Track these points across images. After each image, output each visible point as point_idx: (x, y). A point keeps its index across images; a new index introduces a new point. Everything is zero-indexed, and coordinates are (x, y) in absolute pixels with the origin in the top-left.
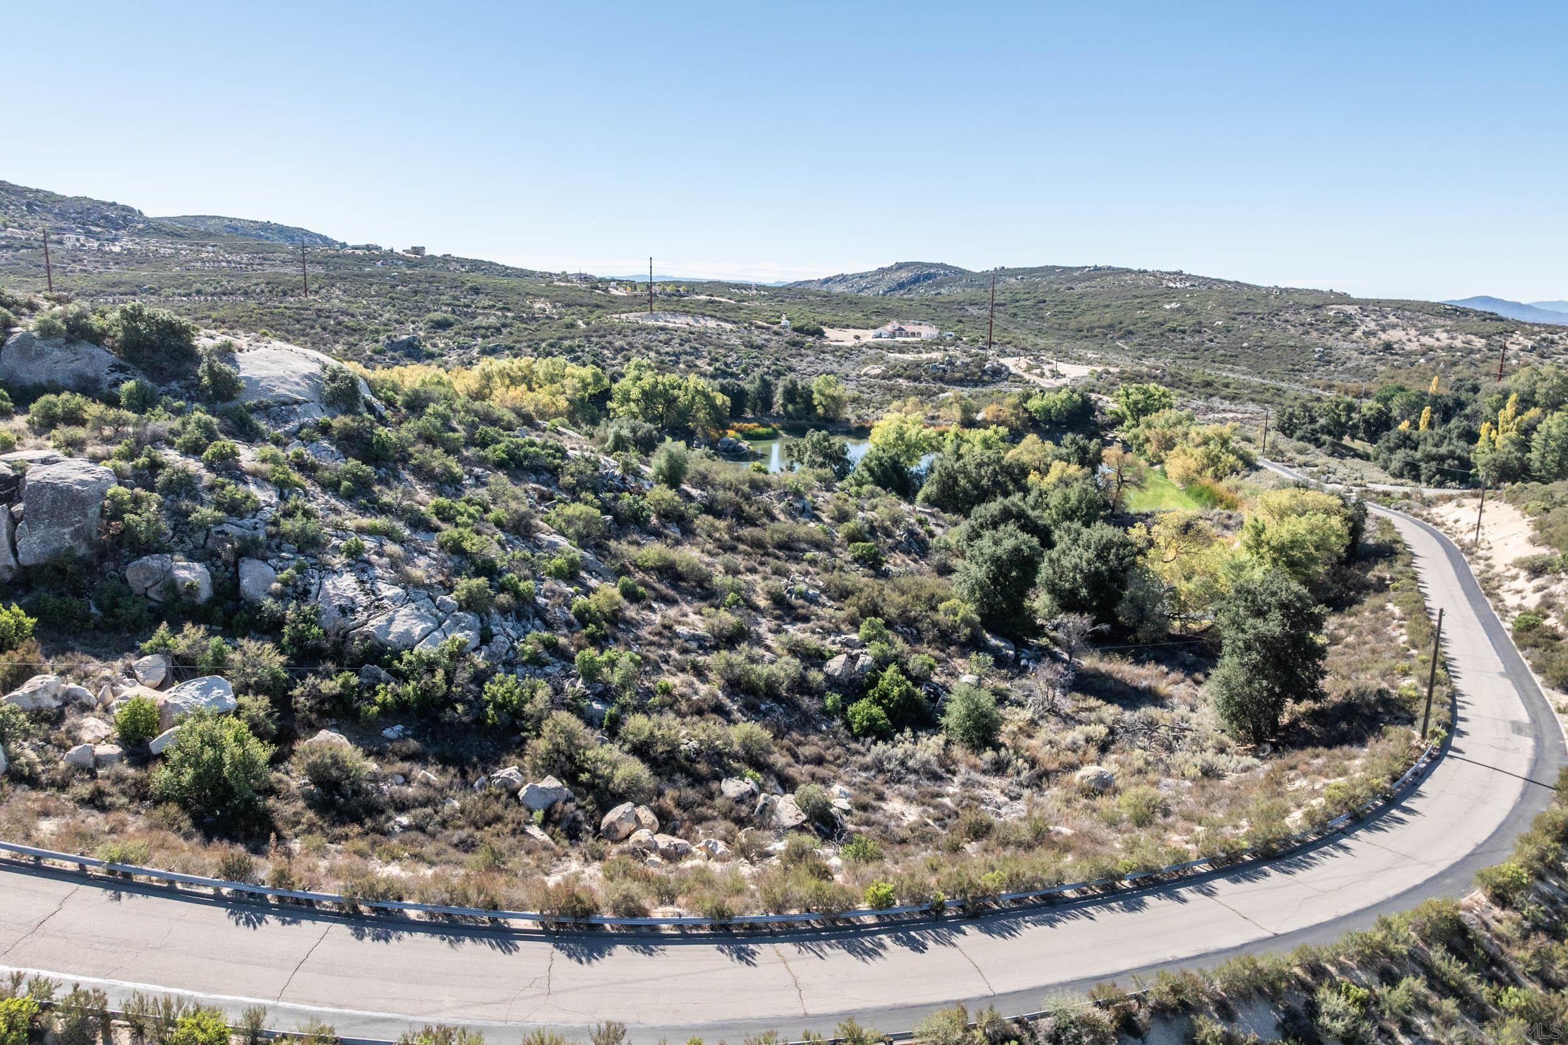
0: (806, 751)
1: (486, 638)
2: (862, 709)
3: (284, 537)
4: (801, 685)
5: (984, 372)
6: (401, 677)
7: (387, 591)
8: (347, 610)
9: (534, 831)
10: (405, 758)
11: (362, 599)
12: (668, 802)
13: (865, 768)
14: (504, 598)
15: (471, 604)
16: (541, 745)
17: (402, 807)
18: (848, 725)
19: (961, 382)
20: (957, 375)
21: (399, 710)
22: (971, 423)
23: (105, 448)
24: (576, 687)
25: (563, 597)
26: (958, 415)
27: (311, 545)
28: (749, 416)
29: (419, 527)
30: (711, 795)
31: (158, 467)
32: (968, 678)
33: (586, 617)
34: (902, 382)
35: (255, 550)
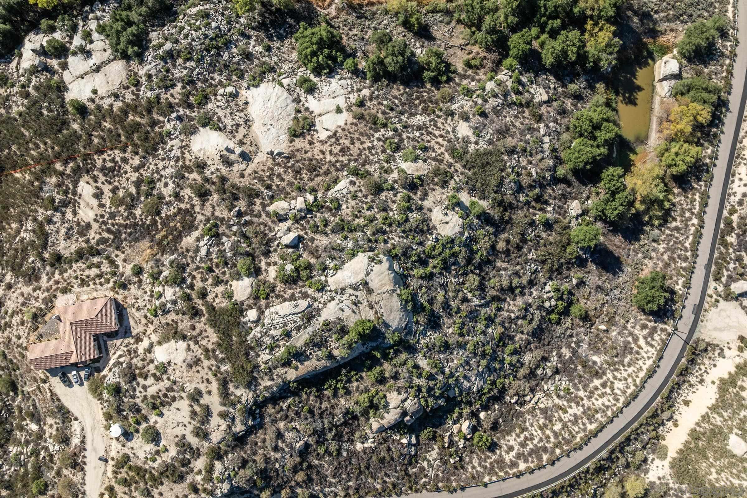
2: (554, 317)
4: (542, 318)
9: (517, 408)
14: (488, 357)
15: (486, 366)
18: (551, 322)
23: (400, 383)
24: (507, 367)
25: (492, 337)
27: (456, 380)
29: (461, 346)
30: (536, 376)
31: (419, 387)
32: (575, 281)
33: (499, 339)
35: (447, 389)
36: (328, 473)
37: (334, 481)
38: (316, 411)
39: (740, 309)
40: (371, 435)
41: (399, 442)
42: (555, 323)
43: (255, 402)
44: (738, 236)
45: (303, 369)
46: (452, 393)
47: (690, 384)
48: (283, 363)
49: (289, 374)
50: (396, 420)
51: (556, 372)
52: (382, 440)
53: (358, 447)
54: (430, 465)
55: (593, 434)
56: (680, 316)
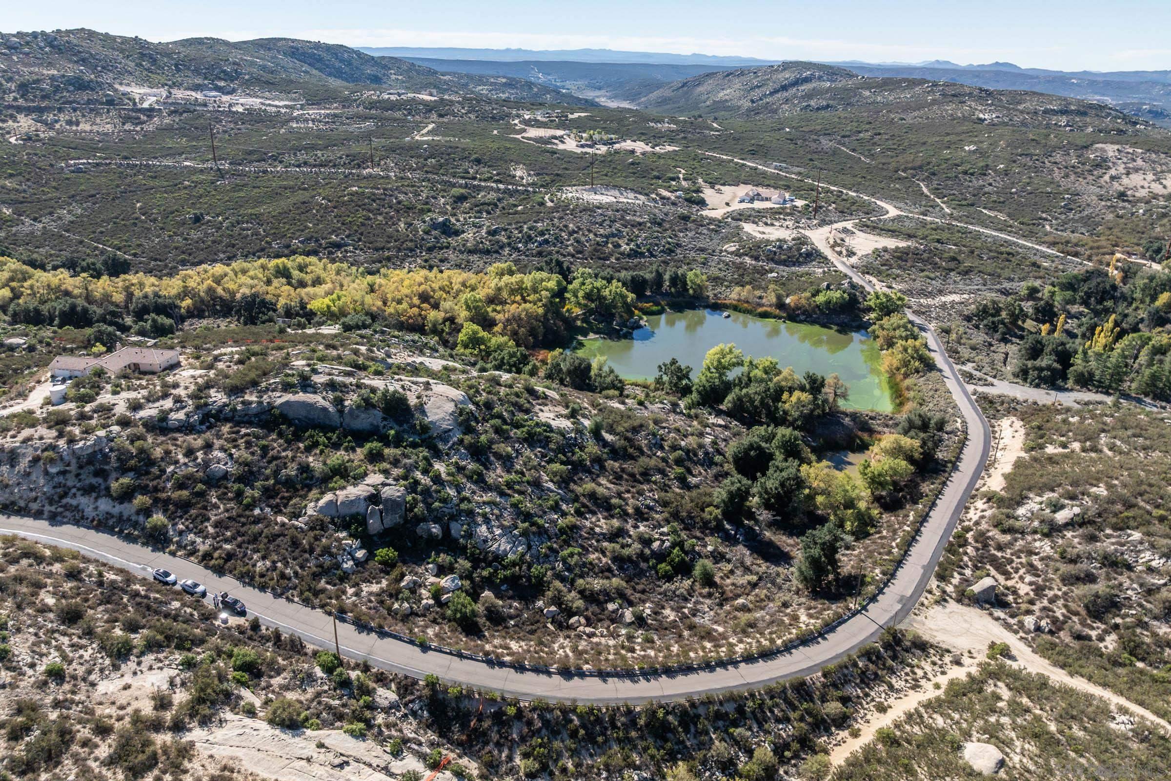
0: (640, 587)
1: (529, 547)
2: (663, 567)
3: (460, 512)
4: (641, 555)
5: (801, 254)
6: (505, 568)
7: (498, 532)
8: (485, 541)
9: (549, 625)
10: (509, 598)
11: (490, 536)
12: (589, 613)
13: (660, 594)
14: (534, 529)
15: (525, 533)
16: (549, 594)
17: (511, 617)
18: (657, 572)
19: (784, 263)
20: (783, 257)
21: (505, 580)
22: (781, 305)
23: (396, 472)
24: (559, 566)
25: (554, 522)
26: (774, 300)
27: (470, 513)
28: (648, 293)
29: (502, 494)
30: (604, 610)
31: (417, 482)
32: (710, 548)
33: (562, 531)
34: (748, 260)
35: (453, 517)
36: (213, 518)
37: (211, 530)
38: (272, 453)
39: (989, 619)
40: (310, 512)
41: (339, 540)
42: (663, 577)
43: (220, 410)
44: (977, 549)
45: (301, 397)
46: (458, 529)
47: (891, 687)
48: (287, 387)
49: (281, 399)
50: (358, 498)
51: (640, 621)
52: (318, 526)
53: (279, 519)
54: (357, 594)
55: (669, 672)
56: (873, 599)
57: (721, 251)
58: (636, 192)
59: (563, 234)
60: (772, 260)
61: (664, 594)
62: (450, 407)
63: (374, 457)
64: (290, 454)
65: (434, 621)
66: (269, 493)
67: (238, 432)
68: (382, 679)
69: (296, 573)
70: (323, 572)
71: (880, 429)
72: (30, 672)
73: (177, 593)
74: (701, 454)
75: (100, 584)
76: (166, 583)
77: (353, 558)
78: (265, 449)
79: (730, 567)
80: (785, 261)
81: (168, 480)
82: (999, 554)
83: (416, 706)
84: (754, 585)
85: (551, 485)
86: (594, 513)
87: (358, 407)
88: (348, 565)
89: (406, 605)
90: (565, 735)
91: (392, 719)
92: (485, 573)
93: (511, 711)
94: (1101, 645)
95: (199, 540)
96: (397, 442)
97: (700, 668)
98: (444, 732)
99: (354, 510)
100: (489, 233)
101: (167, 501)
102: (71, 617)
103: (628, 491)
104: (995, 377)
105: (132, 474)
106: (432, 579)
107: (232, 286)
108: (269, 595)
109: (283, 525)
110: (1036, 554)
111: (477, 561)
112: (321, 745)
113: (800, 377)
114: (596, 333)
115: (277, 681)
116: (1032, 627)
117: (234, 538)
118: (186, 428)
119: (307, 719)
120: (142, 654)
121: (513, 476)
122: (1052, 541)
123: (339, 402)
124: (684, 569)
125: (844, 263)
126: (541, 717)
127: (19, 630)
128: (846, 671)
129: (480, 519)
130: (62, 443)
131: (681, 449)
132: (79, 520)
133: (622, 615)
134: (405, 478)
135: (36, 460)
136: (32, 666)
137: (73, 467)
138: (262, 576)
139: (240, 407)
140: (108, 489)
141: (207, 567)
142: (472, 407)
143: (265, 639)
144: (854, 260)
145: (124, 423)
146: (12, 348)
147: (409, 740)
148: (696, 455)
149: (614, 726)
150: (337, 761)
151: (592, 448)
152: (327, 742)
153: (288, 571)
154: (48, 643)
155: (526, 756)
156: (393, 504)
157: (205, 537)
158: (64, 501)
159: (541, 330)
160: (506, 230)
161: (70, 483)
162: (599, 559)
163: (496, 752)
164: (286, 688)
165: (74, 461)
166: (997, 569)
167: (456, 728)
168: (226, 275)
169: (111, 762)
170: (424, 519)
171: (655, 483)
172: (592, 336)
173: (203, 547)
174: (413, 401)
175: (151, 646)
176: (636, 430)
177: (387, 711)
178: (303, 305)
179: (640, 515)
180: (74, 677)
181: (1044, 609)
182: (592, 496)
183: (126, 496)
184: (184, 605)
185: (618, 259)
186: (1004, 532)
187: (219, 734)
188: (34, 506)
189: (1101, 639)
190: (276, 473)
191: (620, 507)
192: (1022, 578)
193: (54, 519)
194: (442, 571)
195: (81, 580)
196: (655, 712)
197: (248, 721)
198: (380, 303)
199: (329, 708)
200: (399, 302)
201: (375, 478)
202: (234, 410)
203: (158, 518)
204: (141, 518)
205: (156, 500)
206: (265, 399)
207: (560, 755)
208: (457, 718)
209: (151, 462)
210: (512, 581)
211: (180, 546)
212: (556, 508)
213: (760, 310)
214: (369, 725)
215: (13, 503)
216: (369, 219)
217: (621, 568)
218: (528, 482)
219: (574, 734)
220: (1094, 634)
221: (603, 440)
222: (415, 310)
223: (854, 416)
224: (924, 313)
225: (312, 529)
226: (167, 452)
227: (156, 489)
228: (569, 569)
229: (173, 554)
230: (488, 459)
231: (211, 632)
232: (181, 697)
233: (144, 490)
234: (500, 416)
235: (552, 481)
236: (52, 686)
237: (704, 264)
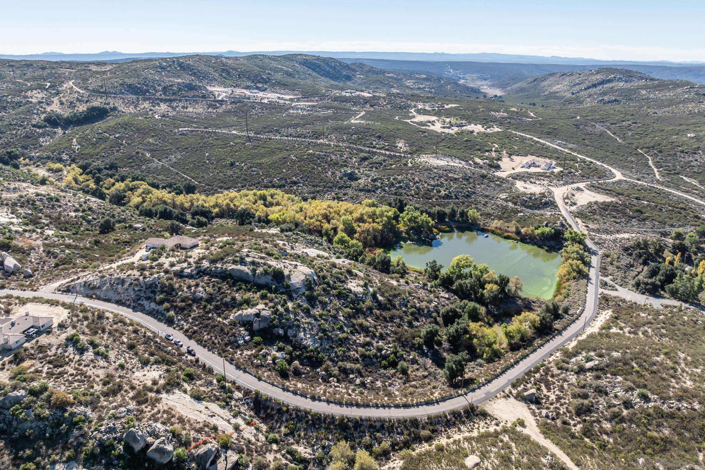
0: (369, 370)
1: (321, 345)
2: (384, 362)
3: (294, 325)
4: (375, 356)
5: (541, 203)
6: (307, 352)
7: (308, 336)
8: (302, 339)
9: (320, 380)
10: (306, 366)
11: (304, 338)
12: (340, 378)
13: (378, 374)
14: (326, 337)
15: (321, 338)
16: (324, 366)
17: (304, 374)
18: (380, 364)
20: (530, 204)
21: (306, 357)
22: (518, 233)
23: (271, 304)
24: (333, 355)
25: (337, 335)
26: (514, 229)
27: (298, 326)
28: (447, 220)
29: (316, 320)
30: (347, 377)
31: (278, 310)
32: (411, 357)
33: (340, 339)
34: (510, 204)
35: (290, 327)
36: (192, 316)
37: (190, 320)
38: (222, 291)
39: (527, 408)
40: (231, 317)
41: (240, 331)
42: (383, 367)
43: (205, 270)
44: (542, 375)
45: (239, 267)
46: (290, 332)
47: (460, 430)
48: (235, 262)
49: (231, 267)
50: (251, 314)
51: (363, 385)
52: (233, 324)
53: (219, 319)
54: (241, 354)
55: (358, 405)
56: (473, 390)
57: (498, 198)
58: (460, 159)
59: (411, 183)
60: (524, 205)
61: (380, 374)
62: (303, 277)
63: (263, 297)
64: (229, 292)
65: (270, 370)
66: (217, 308)
67: (210, 280)
68: (239, 389)
69: (219, 342)
70: (230, 343)
71: (536, 308)
72: (113, 364)
73: (172, 344)
74: (426, 311)
75: (144, 336)
76: (169, 340)
77: (244, 339)
78: (220, 288)
79: (418, 367)
80: (531, 206)
81: (178, 298)
82: (550, 379)
83: (249, 401)
84: (425, 377)
85: (342, 318)
86: (360, 333)
87: (262, 274)
88: (241, 342)
89: (259, 361)
90: (304, 422)
91: (238, 404)
92: (298, 353)
93: (285, 409)
94: (573, 428)
95: (185, 324)
96: (275, 291)
97: (373, 406)
98: (257, 413)
99: (249, 319)
100: (372, 180)
101: (176, 306)
102: (131, 347)
103: (380, 325)
104: (621, 286)
105: (165, 294)
106: (274, 353)
107: (237, 204)
108: (206, 349)
109: (219, 322)
110: (567, 382)
111: (295, 348)
112: (207, 408)
113: (496, 277)
114: (411, 241)
115: (198, 383)
116: (544, 415)
117: (198, 325)
118: (190, 276)
119: (205, 398)
120: (153, 364)
121: (325, 312)
122: (578, 377)
123: (254, 271)
124: (393, 365)
125: (567, 210)
126: (296, 413)
127: (113, 349)
128: (440, 419)
129: (302, 329)
130: (141, 278)
131: (416, 308)
132: (143, 311)
133: (355, 381)
134: (273, 307)
135: (131, 284)
136: (115, 362)
137: (144, 289)
138: (205, 341)
139: (213, 269)
140: (155, 299)
141: (186, 335)
142: (316, 278)
143: (200, 366)
144: (573, 208)
145: (166, 272)
146: (136, 229)
147: (242, 413)
148: (423, 311)
149: (325, 422)
150: (211, 414)
151: (369, 302)
152: (209, 407)
153: (216, 341)
154: (121, 355)
155: (286, 427)
156: (265, 318)
157: (188, 323)
158: (139, 302)
159: (379, 238)
160: (381, 179)
161: (142, 295)
162: (354, 355)
163: (275, 424)
164: (201, 385)
165: (144, 286)
166: (546, 386)
167: (262, 412)
168: (236, 197)
169: (132, 398)
170: (277, 327)
171: (395, 323)
172: (409, 242)
173: (186, 327)
174: (286, 272)
175: (156, 362)
176: (395, 296)
177: (237, 400)
178: (267, 216)
179: (382, 337)
180: (128, 369)
181: (556, 408)
182: (361, 325)
183: (161, 302)
184: (173, 349)
185: (436, 199)
186: (559, 369)
187: (171, 397)
188: (128, 303)
189: (575, 425)
190: (222, 299)
191: (373, 332)
192: (554, 392)
193: (135, 309)
194: (280, 350)
195: (138, 334)
196: (344, 419)
197: (183, 395)
198: (303, 218)
199: (215, 395)
200: (311, 218)
201: (261, 306)
202: (211, 270)
203: (172, 313)
204: (165, 312)
205: (172, 306)
206: (224, 266)
207: (299, 429)
208: (263, 408)
209: (173, 289)
210: (309, 358)
211: (178, 326)
212: (341, 329)
213: (506, 234)
214: (227, 404)
215: (121, 300)
216: (314, 169)
217: (363, 360)
218: (331, 316)
219: (307, 422)
220: (572, 422)
221: (377, 299)
222: (318, 223)
223: (524, 300)
224: (600, 244)
225: (230, 325)
226: (180, 286)
227: (173, 301)
228: (337, 357)
229: (174, 328)
230: (315, 303)
231: (180, 361)
232: (162, 382)
233: (168, 301)
234: (328, 284)
235: (343, 316)
236: (120, 370)
237: (484, 205)
